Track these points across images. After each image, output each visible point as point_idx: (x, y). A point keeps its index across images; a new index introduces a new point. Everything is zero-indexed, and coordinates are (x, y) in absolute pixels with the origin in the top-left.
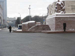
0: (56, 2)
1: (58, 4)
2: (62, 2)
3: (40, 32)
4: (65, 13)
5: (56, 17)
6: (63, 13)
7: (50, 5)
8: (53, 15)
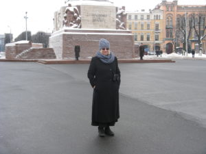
0: (65, 8)
1: (68, 10)
2: (76, 8)
3: (35, 61)
4: (80, 27)
5: (64, 35)
6: (76, 27)
7: (56, 12)
8: (60, 30)
